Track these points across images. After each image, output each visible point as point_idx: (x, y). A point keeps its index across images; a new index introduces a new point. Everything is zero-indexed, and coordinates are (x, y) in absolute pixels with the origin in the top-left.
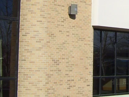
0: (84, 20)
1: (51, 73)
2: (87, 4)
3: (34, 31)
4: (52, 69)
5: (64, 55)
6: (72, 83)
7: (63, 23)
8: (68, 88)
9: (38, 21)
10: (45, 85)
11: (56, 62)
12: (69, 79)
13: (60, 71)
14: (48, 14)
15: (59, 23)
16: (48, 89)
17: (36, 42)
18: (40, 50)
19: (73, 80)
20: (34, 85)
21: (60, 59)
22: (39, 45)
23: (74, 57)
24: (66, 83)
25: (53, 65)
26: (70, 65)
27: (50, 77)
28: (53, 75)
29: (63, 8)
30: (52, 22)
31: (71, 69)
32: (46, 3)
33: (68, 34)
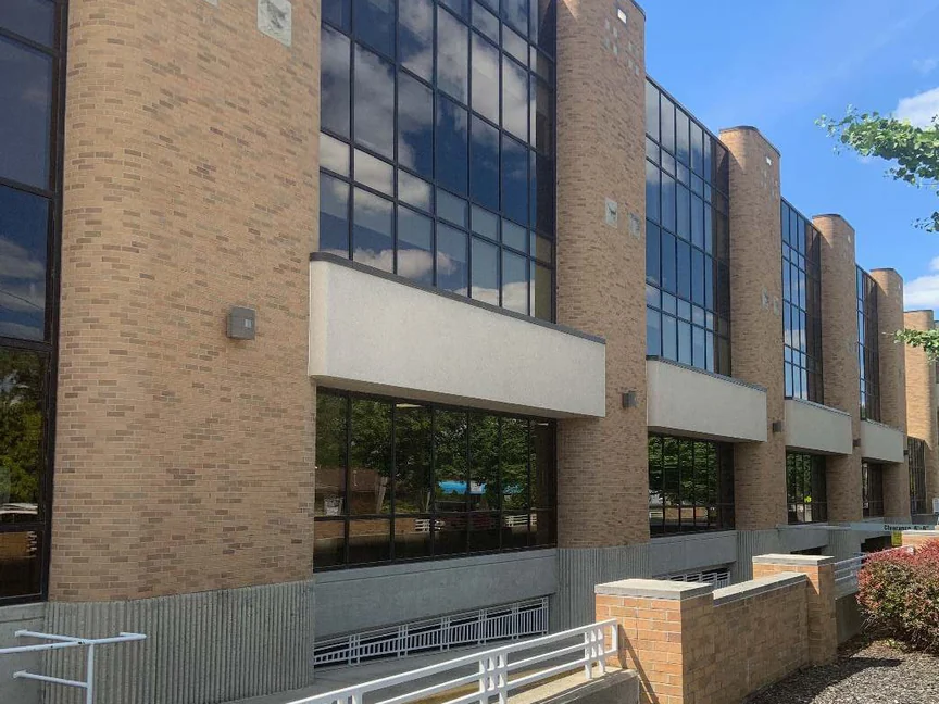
0: (281, 359)
1: (164, 507)
2: (293, 315)
3: (101, 383)
4: (166, 495)
5: (213, 455)
6: (241, 537)
7: (206, 364)
8: (225, 552)
9: (112, 352)
10: (137, 546)
11: (182, 477)
12: (229, 524)
13: (198, 501)
14: (150, 331)
15: (193, 362)
16: (149, 558)
17: (109, 414)
18: (121, 439)
19: (244, 528)
20: (100, 547)
21: (199, 466)
22: (118, 425)
23: (247, 462)
24: (218, 535)
25: (168, 483)
26: (234, 483)
27: (160, 520)
28: (168, 514)
29: (207, 318)
30: (167, 358)
31: (237, 495)
32: (140, 299)
33: (225, 394)
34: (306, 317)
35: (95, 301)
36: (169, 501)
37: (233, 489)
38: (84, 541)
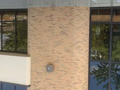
0: (39, 61)
1: (68, 26)
2: (35, 71)
3: (82, 53)
4: (68, 29)
5: (56, 38)
6: (49, 18)
7: (58, 59)
8: (53, 15)
9: (80, 60)
10: (74, 18)
11: (63, 33)
12: (52, 22)
13: (60, 27)
14: (72, 65)
15: (62, 59)
16: (71, 15)
17: (80, 47)
18: (78, 41)
19: (47, 21)
20: (82, 18)
21: (60, 35)
22: (79, 44)
23: (47, 36)
24: (54, 19)
25: (66, 32)
26: (51, 31)
27: (69, 23)
28: (67, 25)
29: (58, 69)
30: (68, 60)
31: (50, 28)
32: (74, 72)
33: (53, 52)
34: (31, 71)
35: (83, 71)
36: (67, 27)
37: (51, 30)
38: (85, 19)
